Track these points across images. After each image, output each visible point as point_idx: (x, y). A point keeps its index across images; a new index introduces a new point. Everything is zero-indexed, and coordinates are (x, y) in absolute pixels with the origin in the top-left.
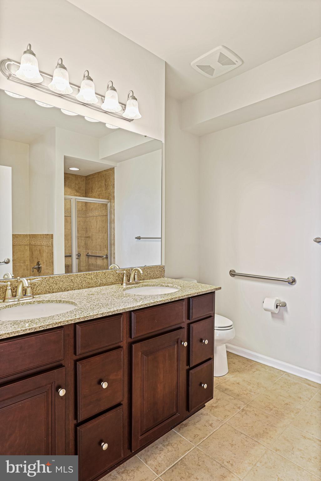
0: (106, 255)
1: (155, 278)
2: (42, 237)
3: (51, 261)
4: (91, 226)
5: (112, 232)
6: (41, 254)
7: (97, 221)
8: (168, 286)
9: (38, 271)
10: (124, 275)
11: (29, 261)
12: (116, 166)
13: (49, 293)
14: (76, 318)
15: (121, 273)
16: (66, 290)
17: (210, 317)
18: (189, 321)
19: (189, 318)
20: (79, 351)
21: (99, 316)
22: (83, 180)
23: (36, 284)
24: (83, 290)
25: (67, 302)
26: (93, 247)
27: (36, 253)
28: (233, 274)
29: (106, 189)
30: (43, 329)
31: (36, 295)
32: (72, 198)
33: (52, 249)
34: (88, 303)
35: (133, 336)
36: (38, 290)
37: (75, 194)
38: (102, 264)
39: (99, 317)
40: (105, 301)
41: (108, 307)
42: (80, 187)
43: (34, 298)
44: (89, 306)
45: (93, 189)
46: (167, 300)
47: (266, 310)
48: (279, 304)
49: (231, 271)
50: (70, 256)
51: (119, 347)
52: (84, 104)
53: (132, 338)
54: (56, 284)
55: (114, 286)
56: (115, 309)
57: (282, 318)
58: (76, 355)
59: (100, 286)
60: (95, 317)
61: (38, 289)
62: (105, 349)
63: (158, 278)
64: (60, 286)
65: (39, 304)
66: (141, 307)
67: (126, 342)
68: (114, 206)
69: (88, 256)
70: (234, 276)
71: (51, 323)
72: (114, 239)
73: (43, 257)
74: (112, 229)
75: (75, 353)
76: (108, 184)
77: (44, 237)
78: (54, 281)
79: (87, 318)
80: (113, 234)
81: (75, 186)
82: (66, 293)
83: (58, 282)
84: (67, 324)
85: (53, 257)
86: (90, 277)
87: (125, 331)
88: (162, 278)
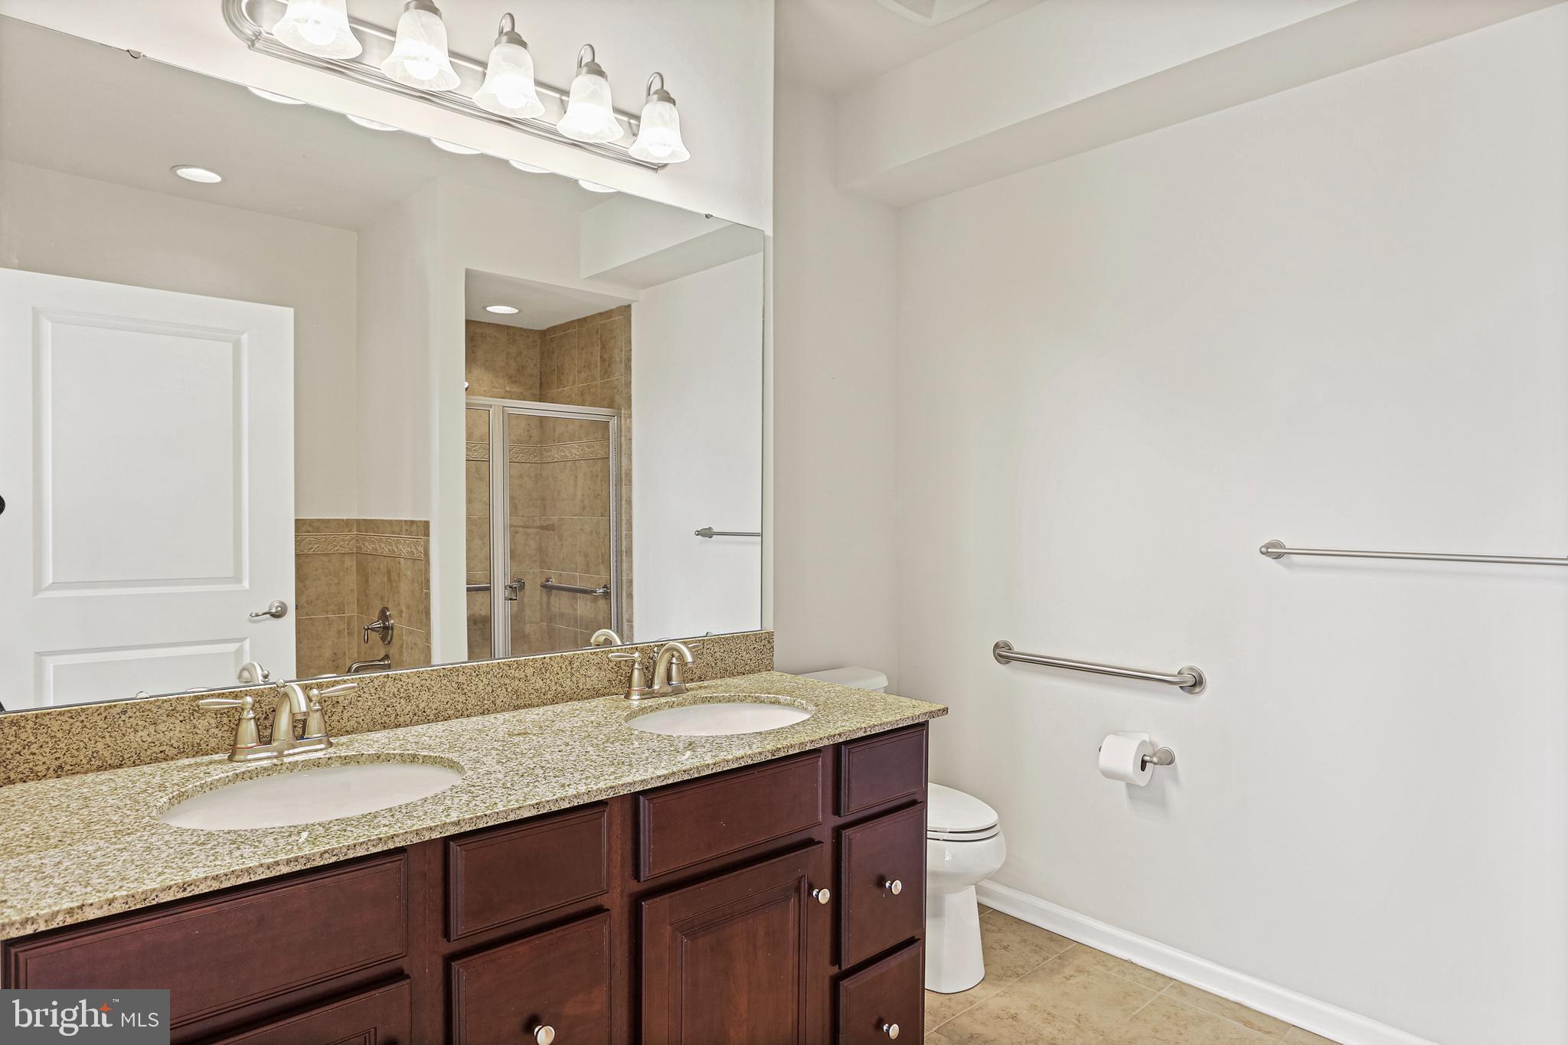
0: (605, 586)
1: (739, 674)
2: (397, 529)
3: (421, 607)
4: (559, 492)
5: (623, 512)
6: (394, 584)
7: (576, 477)
8: (776, 702)
9: (383, 639)
10: (633, 665)
11: (356, 606)
12: (635, 301)
13: (385, 726)
14: (448, 821)
15: (626, 661)
16: (439, 717)
17: (914, 803)
18: (839, 821)
19: (837, 811)
20: (458, 927)
21: (527, 814)
22: (534, 342)
23: (340, 699)
24: (498, 716)
25: (436, 761)
26: (564, 559)
27: (377, 582)
28: (1004, 654)
29: (605, 373)
30: (334, 859)
31: (339, 734)
32: (491, 403)
33: (427, 571)
34: (499, 767)
35: (644, 874)
36: (345, 718)
37: (507, 389)
38: (593, 616)
39: (526, 816)
40: (557, 756)
41: (562, 780)
42: (523, 367)
43: (331, 744)
44: (500, 776)
45: (563, 373)
46: (760, 753)
47: (1109, 775)
48: (1151, 757)
49: (997, 646)
50: (488, 589)
51: (599, 910)
52: (505, 122)
53: (642, 880)
54: (408, 698)
55: (600, 702)
56: (583, 789)
57: (1161, 803)
58: (449, 941)
59: (553, 702)
60: (512, 817)
61: (346, 715)
62: (548, 917)
63: (751, 672)
64: (422, 705)
65: (344, 767)
66: (670, 781)
67: (622, 892)
68: (629, 430)
69: (548, 588)
70: (1008, 663)
71: (361, 840)
72: (630, 537)
73: (399, 592)
74: (624, 502)
75: (446, 934)
76: (611, 358)
77: (401, 530)
78: (402, 690)
79: (485, 819)
80: (628, 520)
81: (508, 364)
82: (440, 727)
83: (414, 691)
84: (416, 840)
85: (428, 596)
86: (523, 675)
87: (617, 858)
88: (764, 674)
